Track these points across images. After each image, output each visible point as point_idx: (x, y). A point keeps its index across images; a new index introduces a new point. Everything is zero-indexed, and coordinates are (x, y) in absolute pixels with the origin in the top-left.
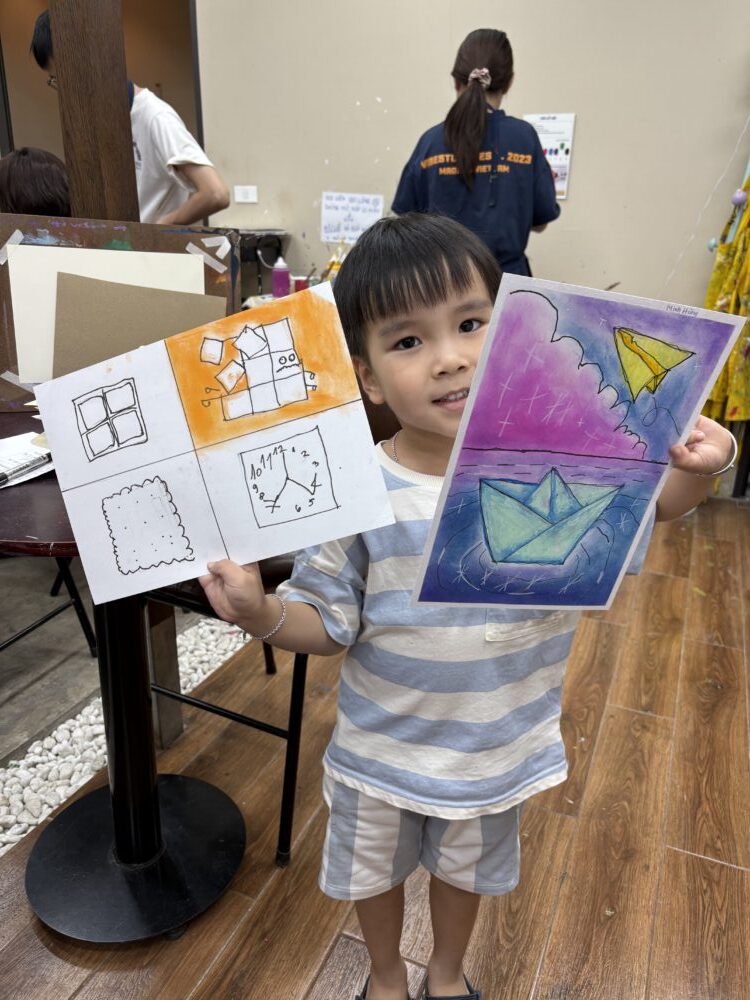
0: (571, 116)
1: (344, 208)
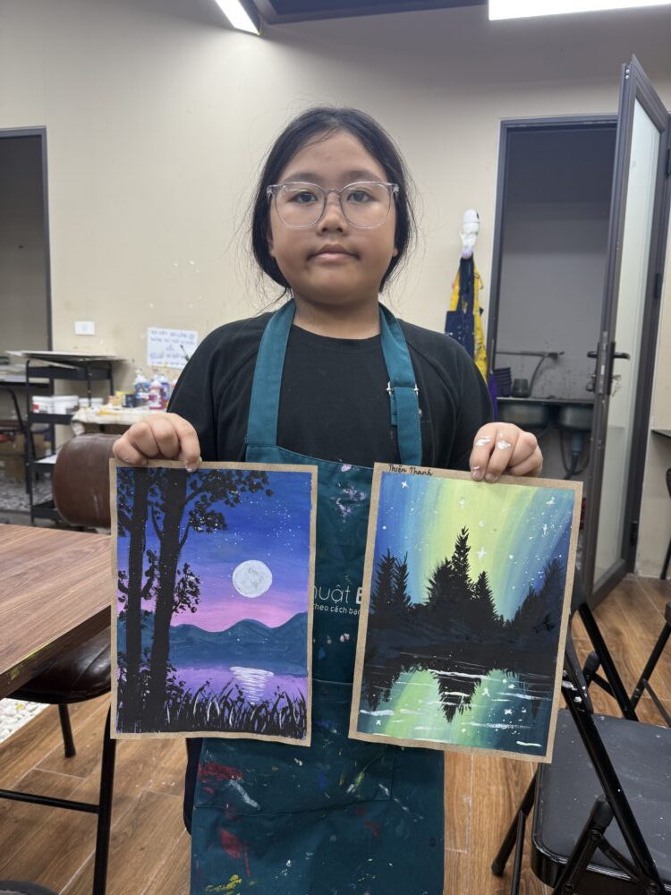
1: (166, 341)
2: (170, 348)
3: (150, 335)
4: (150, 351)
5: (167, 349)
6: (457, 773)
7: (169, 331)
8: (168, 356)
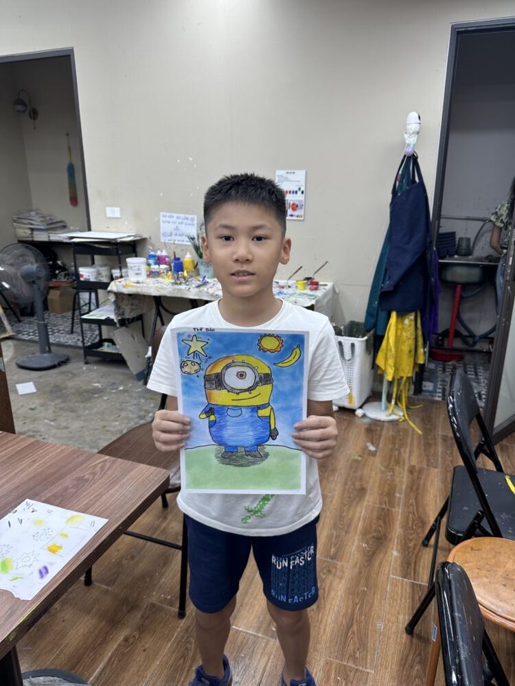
0: (303, 172)
1: (173, 222)
2: (177, 229)
3: (162, 218)
4: (162, 231)
5: (175, 230)
6: (375, 601)
7: (175, 215)
8: (176, 235)
